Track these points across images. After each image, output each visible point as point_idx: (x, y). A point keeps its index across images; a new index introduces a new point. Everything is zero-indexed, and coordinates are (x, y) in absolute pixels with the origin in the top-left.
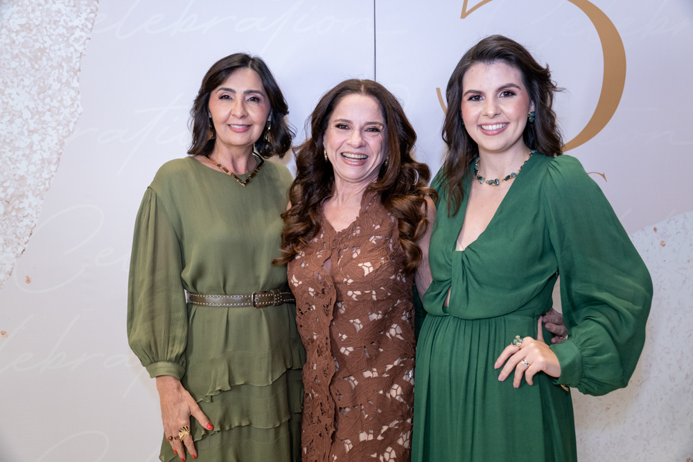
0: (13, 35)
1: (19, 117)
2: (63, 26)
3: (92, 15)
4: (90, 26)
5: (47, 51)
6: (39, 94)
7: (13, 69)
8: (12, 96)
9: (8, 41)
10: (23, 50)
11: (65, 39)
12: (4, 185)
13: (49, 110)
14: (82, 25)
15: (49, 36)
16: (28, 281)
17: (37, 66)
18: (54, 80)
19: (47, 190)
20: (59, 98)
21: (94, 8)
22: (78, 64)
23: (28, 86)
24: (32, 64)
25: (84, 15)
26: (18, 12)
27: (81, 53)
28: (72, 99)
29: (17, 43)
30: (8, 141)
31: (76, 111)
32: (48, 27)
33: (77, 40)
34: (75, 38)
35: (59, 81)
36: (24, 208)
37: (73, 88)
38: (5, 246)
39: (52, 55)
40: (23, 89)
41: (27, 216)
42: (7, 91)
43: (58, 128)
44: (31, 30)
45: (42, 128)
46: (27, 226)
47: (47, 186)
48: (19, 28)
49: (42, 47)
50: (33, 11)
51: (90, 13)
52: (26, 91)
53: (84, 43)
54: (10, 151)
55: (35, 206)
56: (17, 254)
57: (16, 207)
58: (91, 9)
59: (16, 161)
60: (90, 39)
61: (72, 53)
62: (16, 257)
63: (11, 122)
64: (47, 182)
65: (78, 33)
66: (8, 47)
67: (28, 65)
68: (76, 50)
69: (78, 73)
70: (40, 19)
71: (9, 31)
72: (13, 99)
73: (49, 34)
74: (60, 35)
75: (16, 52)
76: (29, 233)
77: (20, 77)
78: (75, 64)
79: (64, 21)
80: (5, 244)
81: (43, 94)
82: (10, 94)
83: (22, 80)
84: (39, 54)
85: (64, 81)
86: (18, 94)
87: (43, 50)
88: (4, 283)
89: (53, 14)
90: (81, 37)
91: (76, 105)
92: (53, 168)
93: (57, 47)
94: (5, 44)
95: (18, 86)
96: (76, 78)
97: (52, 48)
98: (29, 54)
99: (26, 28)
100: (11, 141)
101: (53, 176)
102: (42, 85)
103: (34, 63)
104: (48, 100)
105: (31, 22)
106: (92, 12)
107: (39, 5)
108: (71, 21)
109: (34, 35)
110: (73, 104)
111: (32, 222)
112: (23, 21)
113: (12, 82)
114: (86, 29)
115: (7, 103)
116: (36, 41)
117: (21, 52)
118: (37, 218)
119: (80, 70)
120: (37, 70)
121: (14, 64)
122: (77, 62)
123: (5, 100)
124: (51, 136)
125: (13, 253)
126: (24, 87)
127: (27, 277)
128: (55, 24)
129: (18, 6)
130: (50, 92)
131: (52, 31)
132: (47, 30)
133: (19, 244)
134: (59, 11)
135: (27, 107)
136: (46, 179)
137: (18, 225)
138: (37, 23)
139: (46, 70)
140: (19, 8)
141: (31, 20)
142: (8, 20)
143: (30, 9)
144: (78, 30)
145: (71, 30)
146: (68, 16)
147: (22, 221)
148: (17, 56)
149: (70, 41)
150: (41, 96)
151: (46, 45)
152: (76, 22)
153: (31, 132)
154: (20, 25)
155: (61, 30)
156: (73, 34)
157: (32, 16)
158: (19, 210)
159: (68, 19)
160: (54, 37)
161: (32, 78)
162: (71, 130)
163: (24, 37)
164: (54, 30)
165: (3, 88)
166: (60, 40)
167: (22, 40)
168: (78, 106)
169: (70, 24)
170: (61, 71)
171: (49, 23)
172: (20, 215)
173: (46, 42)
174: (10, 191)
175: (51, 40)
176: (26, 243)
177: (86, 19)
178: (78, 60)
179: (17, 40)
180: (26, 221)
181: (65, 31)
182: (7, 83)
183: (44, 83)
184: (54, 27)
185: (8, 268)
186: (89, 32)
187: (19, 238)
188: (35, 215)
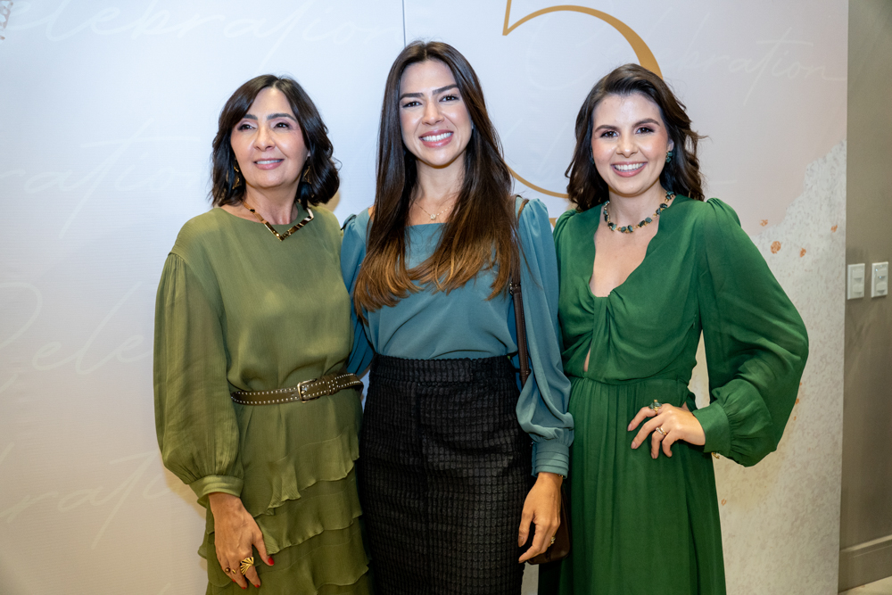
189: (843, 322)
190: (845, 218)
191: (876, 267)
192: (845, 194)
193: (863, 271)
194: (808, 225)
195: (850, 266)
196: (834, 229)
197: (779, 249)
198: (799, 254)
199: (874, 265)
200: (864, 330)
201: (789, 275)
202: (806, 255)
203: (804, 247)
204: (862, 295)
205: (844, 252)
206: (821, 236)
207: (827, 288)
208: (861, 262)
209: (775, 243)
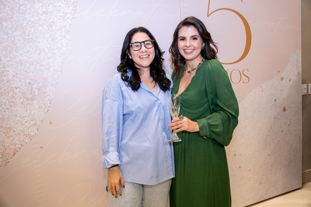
0: (40, 16)
1: (43, 52)
2: (62, 12)
3: (75, 8)
4: (74, 13)
5: (55, 23)
6: (52, 41)
7: (40, 30)
8: (40, 42)
9: (38, 18)
10: (44, 22)
11: (63, 18)
12: (38, 82)
13: (57, 48)
14: (70, 12)
15: (56, 16)
16: (51, 123)
17: (51, 29)
18: (58, 35)
19: (57, 83)
20: (61, 43)
21: (75, 5)
22: (69, 28)
23: (47, 38)
24: (48, 28)
25: (71, 8)
26: (42, 6)
27: (70, 24)
28: (67, 43)
29: (42, 19)
30: (38, 62)
31: (68, 48)
32: (55, 12)
33: (68, 18)
34: (67, 18)
35: (61, 35)
36: (47, 91)
37: (67, 39)
38: (39, 109)
39: (57, 25)
40: (45, 39)
41: (48, 95)
42: (38, 40)
43: (61, 56)
44: (48, 14)
45: (54, 56)
46: (49, 99)
47: (57, 81)
48: (42, 13)
49: (53, 21)
50: (49, 6)
51: (73, 7)
52: (46, 40)
53: (71, 20)
54: (39, 67)
55: (52, 90)
56: (45, 112)
57: (43, 91)
58: (74, 6)
59: (42, 71)
60: (74, 18)
61: (66, 24)
62: (45, 114)
63: (40, 54)
64: (57, 80)
65: (68, 15)
66: (38, 21)
67: (47, 29)
68: (68, 23)
69: (69, 32)
70: (52, 9)
71: (38, 14)
72: (40, 44)
73: (56, 15)
74: (61, 16)
75: (41, 23)
76: (50, 103)
77: (43, 34)
78: (68, 28)
79: (62, 10)
80: (39, 108)
81: (53, 41)
82: (39, 42)
83: (44, 35)
84: (52, 24)
85: (63, 36)
86: (42, 41)
87: (53, 23)
88: (40, 125)
89: (58, 7)
90: (70, 17)
91: (68, 46)
92: (59, 73)
93: (59, 21)
94: (36, 20)
95: (42, 38)
96: (68, 34)
97: (57, 21)
98: (47, 24)
99: (45, 13)
100: (40, 62)
101: (59, 77)
102: (53, 37)
103: (49, 28)
104: (56, 44)
105: (48, 10)
106: (74, 7)
107: (51, 3)
108: (65, 10)
109: (49, 16)
110: (67, 46)
111: (51, 97)
112: (44, 10)
113: (40, 36)
114: (72, 14)
115: (38, 45)
116: (50, 18)
117: (43, 23)
118: (53, 96)
119: (70, 31)
120: (50, 31)
121: (40, 28)
122: (68, 27)
123: (37, 44)
124: (58, 59)
125: (43, 112)
126: (45, 38)
127: (50, 122)
128: (58, 11)
129: (42, 3)
130: (57, 40)
131: (57, 14)
132: (55, 14)
133: (46, 108)
134: (60, 6)
135: (47, 47)
136: (56, 78)
137: (45, 99)
138: (50, 11)
139: (55, 31)
140: (42, 4)
141: (48, 9)
142: (38, 9)
143: (47, 5)
144: (68, 14)
145: (66, 14)
146: (64, 8)
147: (46, 97)
148: (42, 25)
149: (65, 19)
150: (53, 42)
151: (55, 20)
152: (67, 11)
153: (49, 58)
154: (43, 12)
155: (61, 14)
156: (66, 16)
157: (48, 8)
158: (45, 92)
159: (64, 10)
160: (58, 17)
161: (49, 35)
162: (67, 57)
163: (44, 17)
164: (58, 14)
165: (36, 39)
166: (61, 18)
167: (44, 18)
168: (69, 46)
169: (65, 12)
170: (61, 31)
171: (56, 11)
172: (45, 95)
173: (54, 19)
174: (40, 84)
175: (57, 18)
176: (49, 107)
177: (72, 10)
178: (69, 27)
179: (42, 18)
180: (48, 97)
181: (63, 14)
182: (37, 36)
183: (54, 36)
184: (58, 12)
185: (41, 119)
186: (73, 15)
187: (45, 105)
188: (52, 95)
189: (301, 101)
190: (301, 70)
191: (310, 85)
192: (301, 63)
193: (306, 86)
194: (291, 72)
195: (303, 85)
196: (298, 73)
197: (283, 79)
198: (288, 81)
199: (309, 84)
200: (307, 104)
201: (286, 87)
202: (291, 81)
203: (290, 79)
204: (306, 94)
205: (301, 80)
206: (295, 76)
207: (297, 91)
208: (306, 84)
209: (282, 78)
